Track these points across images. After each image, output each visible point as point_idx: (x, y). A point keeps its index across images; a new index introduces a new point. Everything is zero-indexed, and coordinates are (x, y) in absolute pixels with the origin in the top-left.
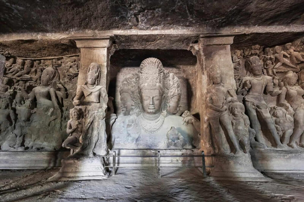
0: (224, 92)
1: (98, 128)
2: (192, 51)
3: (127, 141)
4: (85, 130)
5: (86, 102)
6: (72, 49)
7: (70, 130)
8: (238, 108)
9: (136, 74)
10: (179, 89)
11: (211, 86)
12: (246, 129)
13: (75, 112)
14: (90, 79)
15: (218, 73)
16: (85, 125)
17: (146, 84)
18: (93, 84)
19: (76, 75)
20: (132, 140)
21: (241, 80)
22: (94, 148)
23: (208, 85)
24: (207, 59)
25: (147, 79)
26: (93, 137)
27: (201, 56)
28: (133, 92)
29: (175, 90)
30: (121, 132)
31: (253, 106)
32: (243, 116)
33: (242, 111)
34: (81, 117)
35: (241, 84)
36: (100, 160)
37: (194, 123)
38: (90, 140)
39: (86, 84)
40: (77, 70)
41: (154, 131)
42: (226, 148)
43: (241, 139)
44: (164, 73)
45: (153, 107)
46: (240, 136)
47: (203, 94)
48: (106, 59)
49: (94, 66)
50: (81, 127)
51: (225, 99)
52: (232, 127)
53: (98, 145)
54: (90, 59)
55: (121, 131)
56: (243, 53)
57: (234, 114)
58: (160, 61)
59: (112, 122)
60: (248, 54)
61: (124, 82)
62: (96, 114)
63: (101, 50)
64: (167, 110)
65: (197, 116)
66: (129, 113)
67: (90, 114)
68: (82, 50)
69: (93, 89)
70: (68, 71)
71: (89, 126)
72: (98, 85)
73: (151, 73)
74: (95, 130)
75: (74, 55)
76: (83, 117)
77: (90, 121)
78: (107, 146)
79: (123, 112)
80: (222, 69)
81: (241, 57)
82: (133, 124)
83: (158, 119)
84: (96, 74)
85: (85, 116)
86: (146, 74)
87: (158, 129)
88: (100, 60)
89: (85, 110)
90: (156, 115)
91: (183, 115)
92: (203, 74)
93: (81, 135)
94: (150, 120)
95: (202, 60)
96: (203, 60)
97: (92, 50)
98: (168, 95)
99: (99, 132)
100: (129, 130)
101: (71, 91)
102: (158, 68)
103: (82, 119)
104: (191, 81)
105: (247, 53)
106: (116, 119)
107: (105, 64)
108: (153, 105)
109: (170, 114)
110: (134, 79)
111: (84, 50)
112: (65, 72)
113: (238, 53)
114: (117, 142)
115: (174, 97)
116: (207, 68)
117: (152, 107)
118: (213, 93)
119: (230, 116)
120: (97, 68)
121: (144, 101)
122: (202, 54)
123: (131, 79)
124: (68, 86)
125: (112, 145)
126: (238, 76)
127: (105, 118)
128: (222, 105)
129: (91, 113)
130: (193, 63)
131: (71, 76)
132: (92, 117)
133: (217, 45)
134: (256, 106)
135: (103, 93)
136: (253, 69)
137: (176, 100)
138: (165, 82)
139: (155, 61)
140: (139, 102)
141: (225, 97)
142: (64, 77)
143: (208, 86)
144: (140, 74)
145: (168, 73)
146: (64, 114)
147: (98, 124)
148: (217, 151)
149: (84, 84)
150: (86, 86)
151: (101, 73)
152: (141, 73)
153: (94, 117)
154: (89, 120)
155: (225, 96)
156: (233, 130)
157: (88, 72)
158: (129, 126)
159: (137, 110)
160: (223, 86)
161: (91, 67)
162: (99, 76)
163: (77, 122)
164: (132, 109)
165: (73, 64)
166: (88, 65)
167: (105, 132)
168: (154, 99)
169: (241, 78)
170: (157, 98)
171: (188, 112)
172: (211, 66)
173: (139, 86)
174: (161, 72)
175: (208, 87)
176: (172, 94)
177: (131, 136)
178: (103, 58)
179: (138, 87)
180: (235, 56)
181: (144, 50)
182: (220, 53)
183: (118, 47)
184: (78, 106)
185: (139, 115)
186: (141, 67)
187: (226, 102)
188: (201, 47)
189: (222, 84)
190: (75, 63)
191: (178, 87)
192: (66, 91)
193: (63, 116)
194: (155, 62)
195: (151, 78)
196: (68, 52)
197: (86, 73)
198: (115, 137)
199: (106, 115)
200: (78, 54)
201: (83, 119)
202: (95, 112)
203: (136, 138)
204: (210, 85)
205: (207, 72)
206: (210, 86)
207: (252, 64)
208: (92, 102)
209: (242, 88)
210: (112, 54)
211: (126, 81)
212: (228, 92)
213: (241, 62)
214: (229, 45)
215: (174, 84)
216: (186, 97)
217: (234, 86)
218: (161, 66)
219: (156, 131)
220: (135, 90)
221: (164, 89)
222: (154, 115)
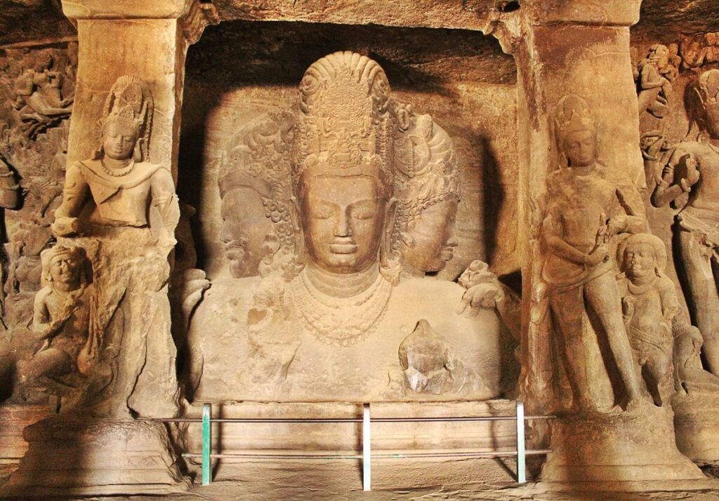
0: (602, 197)
1: (144, 322)
2: (498, 36)
3: (250, 373)
4: (98, 329)
5: (99, 224)
6: (44, 22)
7: (47, 328)
8: (645, 254)
9: (284, 115)
10: (449, 177)
11: (560, 174)
12: (664, 324)
13: (60, 262)
14: (116, 137)
15: (583, 126)
16: (97, 308)
17: (324, 157)
18: (127, 156)
19: (56, 119)
20: (270, 370)
21: (669, 153)
22: (132, 393)
23: (551, 167)
24: (550, 73)
25: (327, 137)
26: (125, 352)
27: (528, 62)
28: (270, 187)
29: (436, 180)
30: (226, 338)
31: (704, 249)
32: (659, 281)
33: (655, 265)
34: (83, 278)
35: (667, 166)
36: (157, 432)
37: (500, 308)
38: (118, 363)
39: (100, 156)
40: (59, 102)
41: (352, 337)
42: (599, 392)
43: (646, 358)
44: (394, 115)
45: (352, 246)
46: (646, 348)
47: (534, 201)
48: (173, 60)
49: (130, 88)
50: (82, 315)
51: (605, 221)
52: (624, 318)
53: (147, 384)
54: (113, 63)
55: (227, 334)
56: (679, 54)
57: (631, 276)
58: (378, 67)
59: (190, 300)
60: (695, 60)
61: (236, 144)
62: (135, 268)
63: (153, 28)
64: (403, 257)
65: (513, 282)
66: (257, 266)
67: (115, 269)
68: (82, 28)
69: (126, 174)
70: (23, 104)
71: (114, 314)
72: (142, 160)
73: (345, 113)
74: (132, 328)
75: (48, 42)
76: (89, 281)
77: (115, 295)
78: (179, 385)
79: (233, 262)
80: (601, 111)
81: (670, 68)
82: (270, 310)
83: (369, 291)
84: (136, 120)
85: (99, 276)
86: (324, 115)
87: (365, 331)
88: (150, 65)
89: (97, 254)
90: (360, 276)
91: (464, 278)
92: (536, 126)
93: (84, 344)
94: (335, 295)
95: (534, 76)
96: (536, 75)
97: (121, 28)
98: (409, 200)
99: (146, 337)
100: (257, 333)
101: (36, 179)
102: (370, 93)
103: (86, 286)
104: (498, 145)
105: (690, 56)
106: (207, 292)
107: (170, 80)
108: (348, 239)
109: (414, 274)
110: (275, 133)
111: (91, 27)
112: (12, 107)
113: (658, 55)
114: (211, 377)
115: (431, 208)
116: (549, 107)
117: (346, 243)
118: (568, 200)
119: (620, 281)
120: (141, 97)
121: (313, 220)
122: (533, 52)
123: (265, 134)
124: (24, 160)
125: (195, 385)
126: (661, 138)
127: (167, 285)
128: (594, 242)
129: (117, 264)
130: (505, 79)
131: (36, 121)
132: (122, 279)
133: (585, 24)
134: (714, 248)
135: (162, 192)
136: (709, 114)
137: (440, 220)
138: (396, 149)
139: (359, 67)
140: (296, 223)
141: (604, 215)
142: (4, 127)
143: (551, 171)
144: (302, 116)
145: (411, 114)
146: (11, 268)
147: (143, 307)
148: (570, 403)
149: (93, 156)
150: (99, 163)
151: (155, 113)
152: (305, 112)
153: (130, 281)
154: (111, 291)
155: (605, 209)
156: (627, 331)
157: (105, 111)
158: (255, 315)
159: (286, 257)
160: (602, 174)
161: (118, 94)
162: (148, 126)
163: (69, 296)
164: (268, 251)
165: (42, 76)
166: (105, 86)
167: (171, 335)
168: (353, 214)
169: (669, 147)
170: (364, 210)
171: (480, 267)
172: (563, 100)
173: (296, 161)
174: (383, 112)
175: (552, 174)
176: (423, 195)
177: (262, 356)
178: (162, 58)
179: (293, 166)
180: (652, 67)
181: (318, 25)
182: (594, 54)
183: (220, 14)
184: (69, 240)
185: (294, 275)
186: (304, 88)
187: (607, 230)
188: (529, 29)
189: (598, 167)
190: (52, 73)
191: (448, 167)
192: (17, 182)
193: (11, 276)
194: (361, 73)
195: (342, 132)
196: (24, 29)
197: (99, 115)
198: (205, 357)
199: (172, 274)
200: (65, 39)
201: (91, 287)
202: (133, 261)
203: (283, 363)
204: (558, 168)
205: (549, 120)
206: (558, 171)
207: (705, 98)
208: (120, 225)
209: (671, 181)
210: (194, 40)
211: (245, 144)
212: (618, 193)
213: (668, 89)
214: (627, 29)
215: (430, 156)
216: (478, 209)
217: (639, 174)
218: (382, 85)
219: (359, 335)
220: (279, 179)
221: (391, 175)
222: (351, 278)
